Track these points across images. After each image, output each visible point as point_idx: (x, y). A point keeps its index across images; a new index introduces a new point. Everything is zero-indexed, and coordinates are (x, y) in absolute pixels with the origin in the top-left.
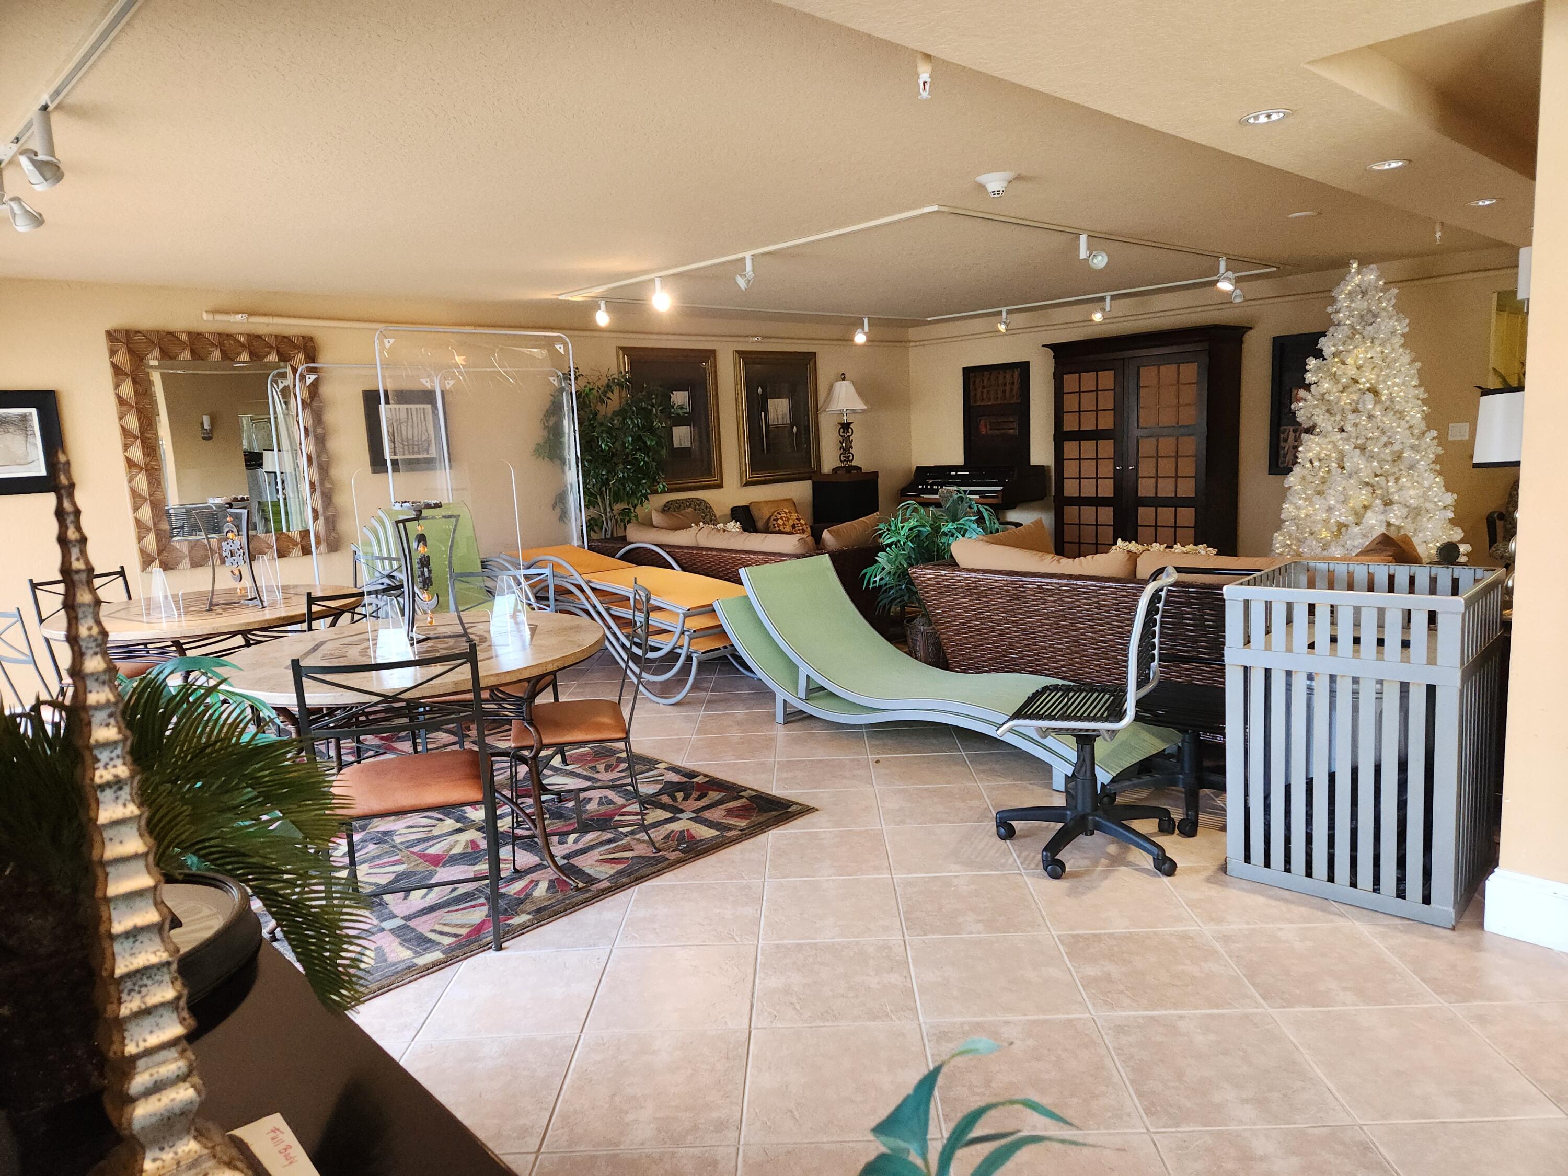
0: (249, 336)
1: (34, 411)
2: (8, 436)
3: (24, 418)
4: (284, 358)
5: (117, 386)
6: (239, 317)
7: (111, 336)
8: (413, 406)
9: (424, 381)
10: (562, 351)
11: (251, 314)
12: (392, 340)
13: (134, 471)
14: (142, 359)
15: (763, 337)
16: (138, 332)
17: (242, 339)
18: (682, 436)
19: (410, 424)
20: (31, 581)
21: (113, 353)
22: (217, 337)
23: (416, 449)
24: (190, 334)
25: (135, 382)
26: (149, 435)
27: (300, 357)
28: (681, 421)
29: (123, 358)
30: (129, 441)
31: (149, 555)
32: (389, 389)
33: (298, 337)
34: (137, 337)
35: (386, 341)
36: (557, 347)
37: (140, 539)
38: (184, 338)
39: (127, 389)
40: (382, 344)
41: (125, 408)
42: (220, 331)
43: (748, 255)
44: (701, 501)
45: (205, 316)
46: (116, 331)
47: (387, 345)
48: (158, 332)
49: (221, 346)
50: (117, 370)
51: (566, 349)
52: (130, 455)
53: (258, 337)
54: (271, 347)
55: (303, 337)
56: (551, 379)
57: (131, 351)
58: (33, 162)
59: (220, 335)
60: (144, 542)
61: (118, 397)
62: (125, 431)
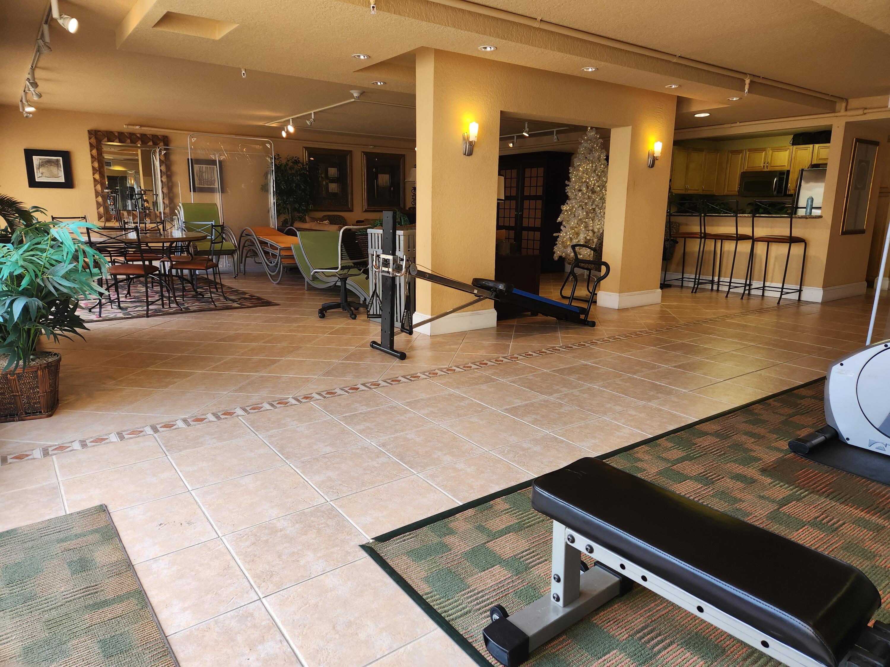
0: (141, 134)
1: (61, 158)
2: (52, 167)
3: (58, 161)
4: (155, 144)
5: (91, 151)
6: (138, 127)
7: (90, 132)
8: (209, 166)
9: (212, 156)
10: (269, 147)
11: (141, 126)
12: (195, 139)
13: (96, 183)
14: (101, 141)
15: (375, 146)
16: (99, 131)
17: (138, 135)
18: (333, 187)
19: (207, 173)
20: (52, 216)
21: (90, 138)
22: (129, 134)
23: (209, 184)
24: (119, 133)
25: (97, 150)
26: (102, 170)
27: (162, 144)
28: (333, 181)
29: (93, 140)
30: (94, 172)
31: (101, 215)
32: (193, 158)
33: (161, 136)
34: (99, 133)
35: (193, 139)
36: (267, 145)
37: (98, 209)
38: (116, 134)
39: (94, 152)
40: (191, 140)
41: (93, 159)
42: (130, 132)
43: (312, 112)
44: (340, 216)
45: (124, 126)
46: (91, 130)
47: (193, 141)
48: (107, 132)
49: (130, 138)
50: (91, 145)
51: (271, 146)
52: (95, 177)
53: (145, 135)
54: (150, 139)
55: (163, 136)
56: (267, 158)
57: (96, 138)
58: (29, 83)
59: (130, 133)
60: (99, 210)
61: (91, 155)
62: (93, 168)
